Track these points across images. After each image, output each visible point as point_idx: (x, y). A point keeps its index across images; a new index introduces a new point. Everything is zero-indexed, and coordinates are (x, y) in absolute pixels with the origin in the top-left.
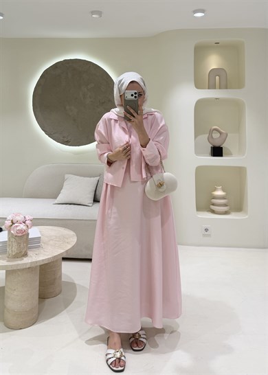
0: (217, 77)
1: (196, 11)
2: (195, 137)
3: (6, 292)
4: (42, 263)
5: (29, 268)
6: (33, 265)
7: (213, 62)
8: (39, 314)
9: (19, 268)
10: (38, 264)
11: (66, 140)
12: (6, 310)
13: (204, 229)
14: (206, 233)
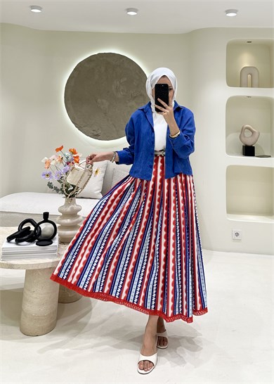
0: (249, 76)
1: (228, 12)
2: (227, 136)
3: (24, 294)
7: (246, 60)
8: (57, 319)
9: (40, 268)
11: (95, 133)
12: (22, 315)
13: (234, 234)
14: (236, 238)
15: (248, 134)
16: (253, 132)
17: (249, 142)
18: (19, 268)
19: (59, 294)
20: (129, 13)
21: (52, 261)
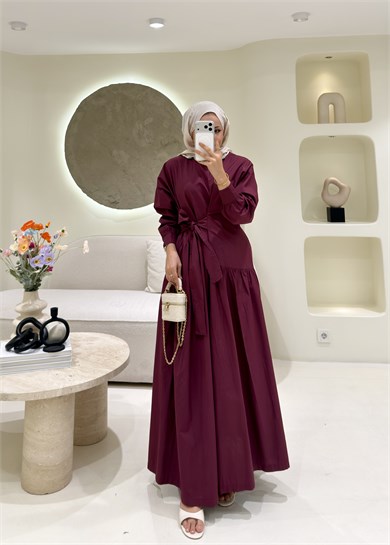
0: (331, 106)
3: (25, 435)
4: (79, 390)
5: (60, 397)
6: (66, 393)
7: (325, 84)
9: (46, 397)
10: (74, 391)
11: (112, 200)
12: (23, 464)
13: (320, 335)
14: (323, 341)
16: (341, 188)
17: (336, 204)
18: (15, 399)
19: (75, 434)
20: (153, 25)
21: (61, 387)
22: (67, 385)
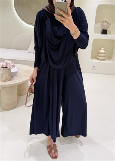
2: (95, 24)
11: (31, 22)
15: (105, 24)
16: (108, 23)
17: (105, 29)
21: (12, 84)
22: (14, 83)
